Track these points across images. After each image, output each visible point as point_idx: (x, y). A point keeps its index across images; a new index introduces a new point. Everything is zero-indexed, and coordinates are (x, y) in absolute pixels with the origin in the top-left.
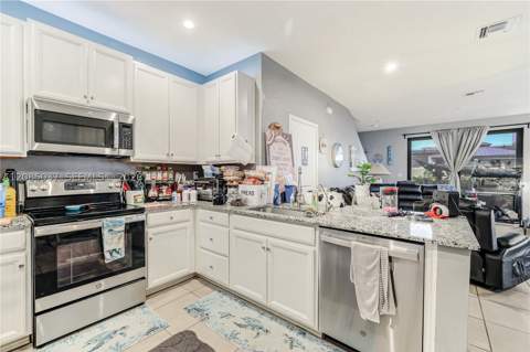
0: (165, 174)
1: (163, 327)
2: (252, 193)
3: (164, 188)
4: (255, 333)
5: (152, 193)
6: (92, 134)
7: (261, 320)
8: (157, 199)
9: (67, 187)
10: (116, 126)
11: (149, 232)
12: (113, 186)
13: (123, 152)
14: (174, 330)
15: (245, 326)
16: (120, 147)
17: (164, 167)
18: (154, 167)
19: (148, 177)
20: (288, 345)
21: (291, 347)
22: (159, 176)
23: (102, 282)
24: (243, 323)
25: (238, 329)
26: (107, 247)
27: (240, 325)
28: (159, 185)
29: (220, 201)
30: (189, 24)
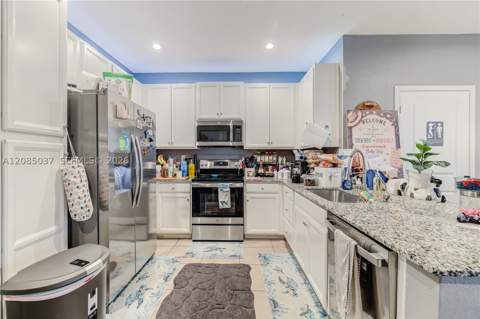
0: (271, 157)
1: (240, 257)
2: (321, 175)
3: (270, 167)
4: (285, 290)
5: (261, 171)
6: (221, 135)
7: (300, 286)
8: (263, 175)
9: (215, 165)
10: (231, 128)
11: (247, 196)
12: (237, 165)
13: (236, 144)
14: (242, 262)
15: (284, 283)
16: (234, 140)
17: (270, 152)
18: (263, 152)
19: (259, 159)
20: (301, 312)
21: (302, 315)
22: (266, 159)
23: (220, 219)
24: (285, 280)
25: (277, 281)
26: (220, 200)
27: (281, 280)
28: (265, 166)
29: (297, 180)
30: (270, 46)
